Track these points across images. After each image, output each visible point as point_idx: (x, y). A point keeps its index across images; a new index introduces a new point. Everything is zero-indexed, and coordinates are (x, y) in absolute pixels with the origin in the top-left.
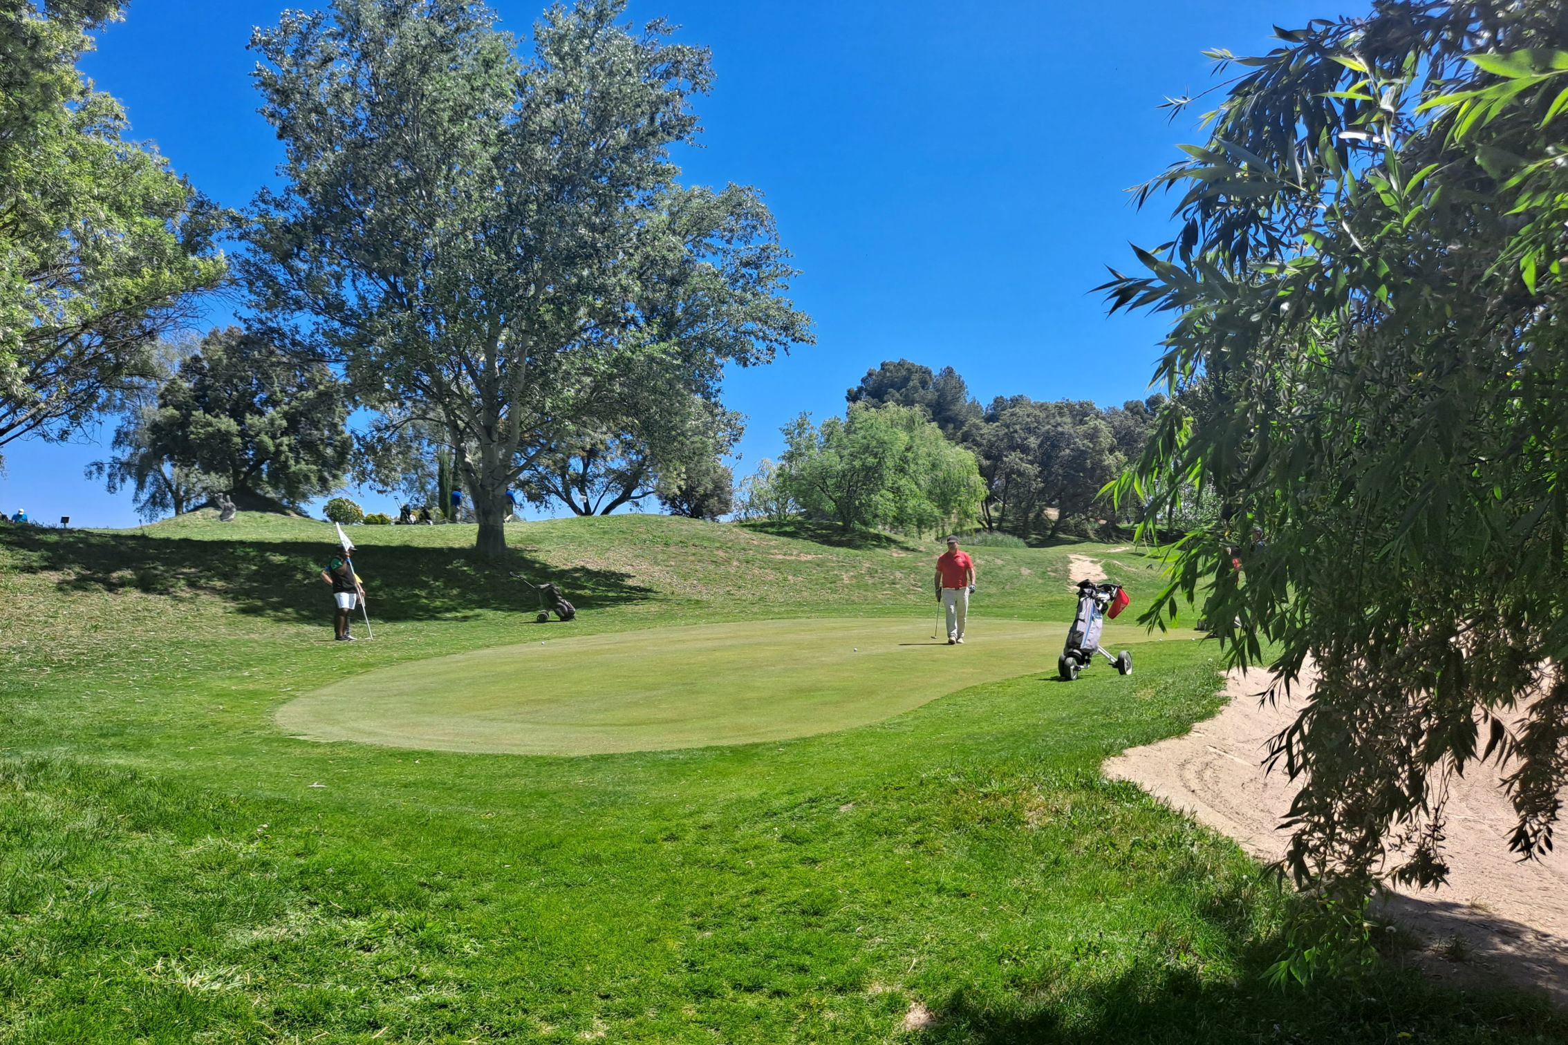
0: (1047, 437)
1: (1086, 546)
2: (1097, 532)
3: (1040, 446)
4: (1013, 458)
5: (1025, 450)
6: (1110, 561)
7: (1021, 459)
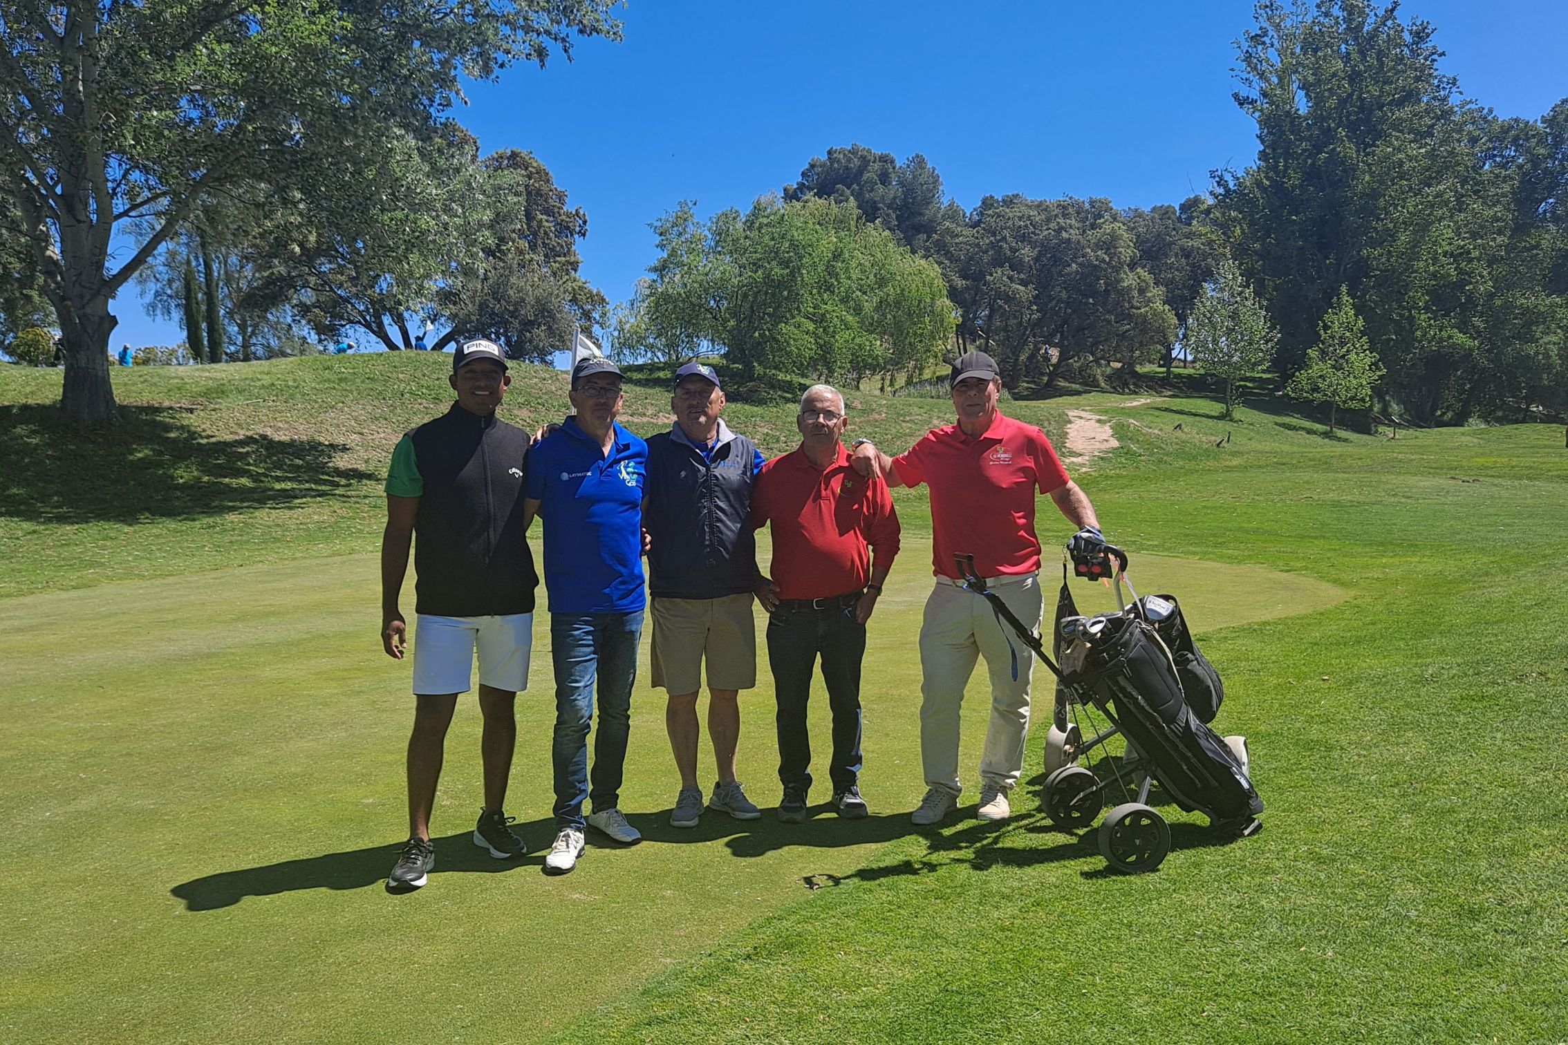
0: (1045, 247)
1: (1094, 397)
2: (1109, 378)
3: (1037, 259)
4: (999, 276)
5: (1016, 266)
6: (1123, 420)
7: (1010, 278)
